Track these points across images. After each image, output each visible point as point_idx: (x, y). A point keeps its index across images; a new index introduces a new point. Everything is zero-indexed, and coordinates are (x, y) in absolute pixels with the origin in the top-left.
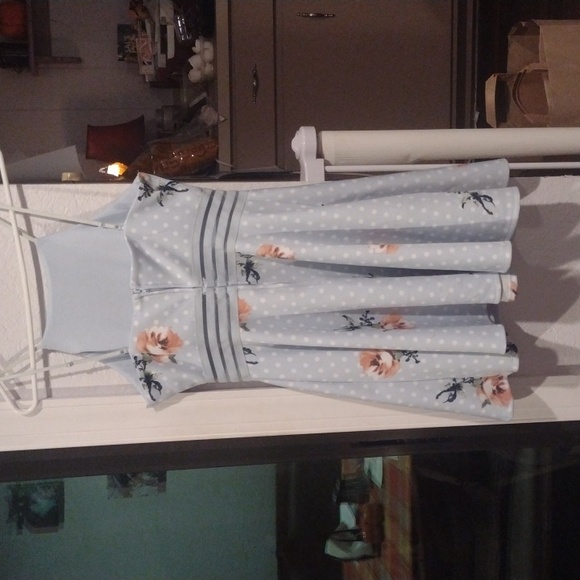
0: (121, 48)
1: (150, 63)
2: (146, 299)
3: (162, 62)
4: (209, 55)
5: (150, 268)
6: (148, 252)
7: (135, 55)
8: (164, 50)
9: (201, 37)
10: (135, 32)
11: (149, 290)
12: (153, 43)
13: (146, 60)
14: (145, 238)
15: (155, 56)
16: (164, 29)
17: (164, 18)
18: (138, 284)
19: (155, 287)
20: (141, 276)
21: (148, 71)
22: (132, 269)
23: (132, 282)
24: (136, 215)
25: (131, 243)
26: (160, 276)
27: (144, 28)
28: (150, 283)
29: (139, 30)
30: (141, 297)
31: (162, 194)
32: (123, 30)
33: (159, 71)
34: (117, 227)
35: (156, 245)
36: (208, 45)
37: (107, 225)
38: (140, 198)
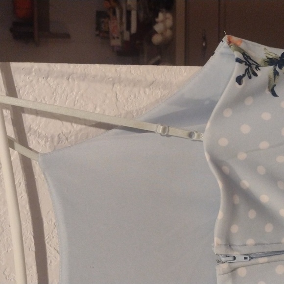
0: (98, 28)
1: (118, 38)
2: (242, 272)
3: (127, 36)
4: (169, 23)
5: (252, 214)
6: (247, 182)
7: (108, 32)
8: (129, 28)
9: (164, 10)
10: (109, 17)
11: (249, 257)
12: (121, 23)
13: (115, 36)
14: (242, 156)
15: (122, 33)
16: (129, 13)
17: (130, 6)
18: (229, 245)
19: (259, 249)
20: (235, 229)
21: (116, 43)
22: (220, 215)
23: (217, 240)
24: (228, 113)
25: (218, 164)
26: (269, 228)
27: (114, 13)
28: (250, 242)
29: (111, 14)
30: (234, 270)
31: (276, 73)
32: (101, 15)
33: (125, 43)
34: (190, 135)
35: (261, 170)
36: (169, 15)
37: (172, 131)
38: (239, 80)
